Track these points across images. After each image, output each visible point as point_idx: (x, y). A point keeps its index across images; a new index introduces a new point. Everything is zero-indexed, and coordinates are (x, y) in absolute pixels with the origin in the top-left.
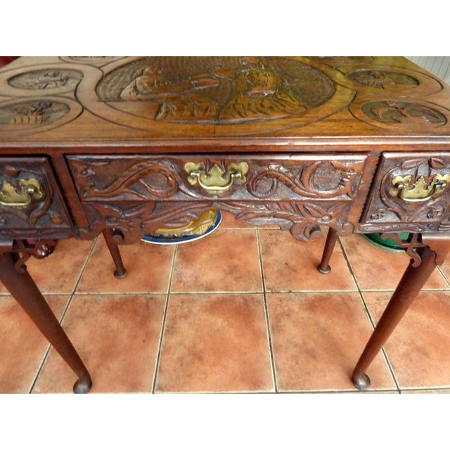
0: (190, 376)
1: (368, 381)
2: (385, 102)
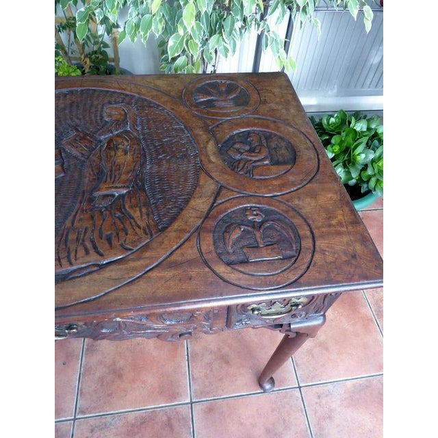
0: (110, 395)
2: (246, 209)
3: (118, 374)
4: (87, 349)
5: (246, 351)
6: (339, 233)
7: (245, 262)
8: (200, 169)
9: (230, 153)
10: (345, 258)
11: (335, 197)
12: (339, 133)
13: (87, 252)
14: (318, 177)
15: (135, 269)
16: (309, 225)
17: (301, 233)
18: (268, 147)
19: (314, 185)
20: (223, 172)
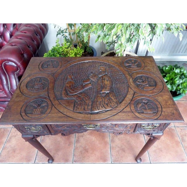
0: (84, 157)
1: (141, 160)
2: (142, 99)
3: (86, 151)
4: (76, 141)
5: (131, 148)
6: (169, 107)
7: (143, 113)
8: (128, 87)
9: (137, 82)
10: (170, 114)
11: (168, 97)
12: (169, 73)
13: (102, 107)
14: (163, 91)
15: (115, 112)
16: (160, 104)
17: (158, 106)
18: (148, 81)
19: (162, 93)
20: (135, 88)
